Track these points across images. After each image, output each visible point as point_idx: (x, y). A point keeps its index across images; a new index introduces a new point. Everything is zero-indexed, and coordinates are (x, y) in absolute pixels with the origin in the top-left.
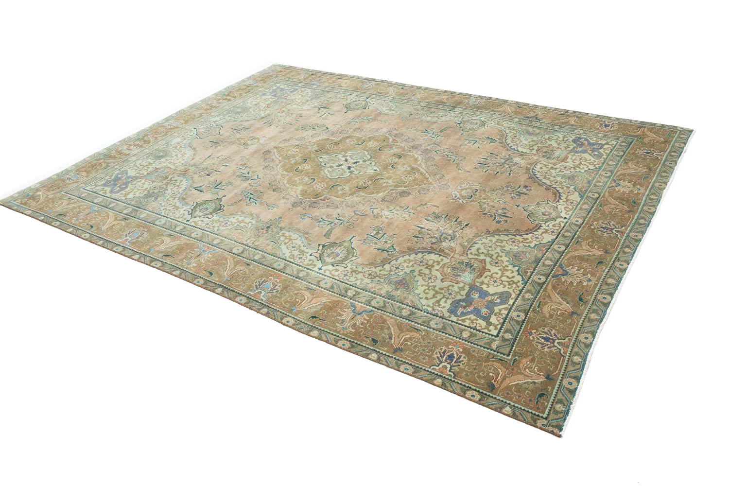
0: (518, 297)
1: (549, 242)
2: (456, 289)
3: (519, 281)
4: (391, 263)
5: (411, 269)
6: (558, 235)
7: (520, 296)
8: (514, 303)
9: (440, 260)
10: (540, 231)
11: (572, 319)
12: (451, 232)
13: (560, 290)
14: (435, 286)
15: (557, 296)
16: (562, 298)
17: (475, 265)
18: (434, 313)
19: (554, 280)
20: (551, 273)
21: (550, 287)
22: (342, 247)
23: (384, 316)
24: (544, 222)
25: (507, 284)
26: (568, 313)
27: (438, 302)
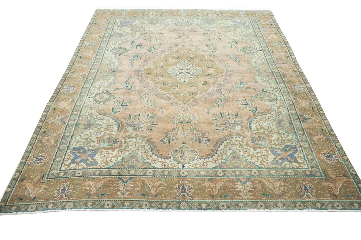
1: (154, 167)
2: (92, 144)
3: (109, 165)
4: (103, 117)
5: (102, 124)
6: (162, 169)
7: (96, 169)
8: (89, 169)
9: (114, 131)
10: (163, 160)
12: (142, 126)
14: (92, 136)
15: (102, 184)
16: (101, 186)
17: (116, 145)
18: (71, 143)
20: (122, 176)
21: (108, 179)
22: (109, 97)
23: (62, 129)
24: (173, 159)
25: (105, 161)
27: (81, 142)
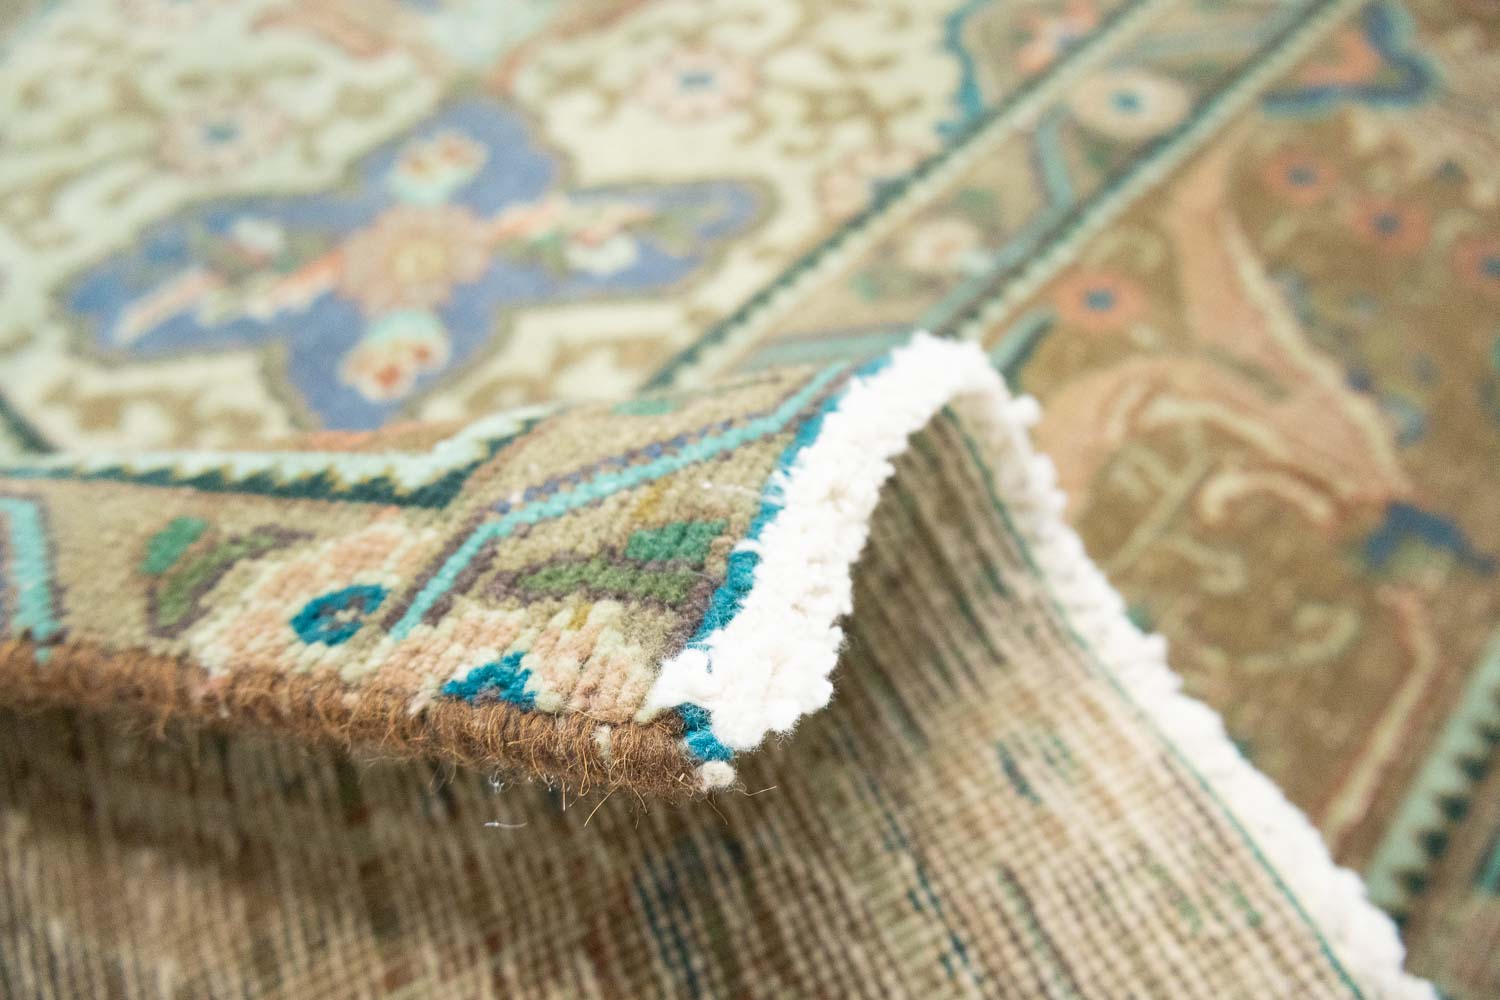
0: (833, 242)
2: (301, 97)
3: (913, 104)
8: (761, 298)
11: (1374, 614)
13: (1303, 237)
14: (156, 54)
15: (1261, 291)
16: (1308, 321)
19: (1271, 133)
21: (1207, 187)
25: (785, 109)
26: (1344, 510)
